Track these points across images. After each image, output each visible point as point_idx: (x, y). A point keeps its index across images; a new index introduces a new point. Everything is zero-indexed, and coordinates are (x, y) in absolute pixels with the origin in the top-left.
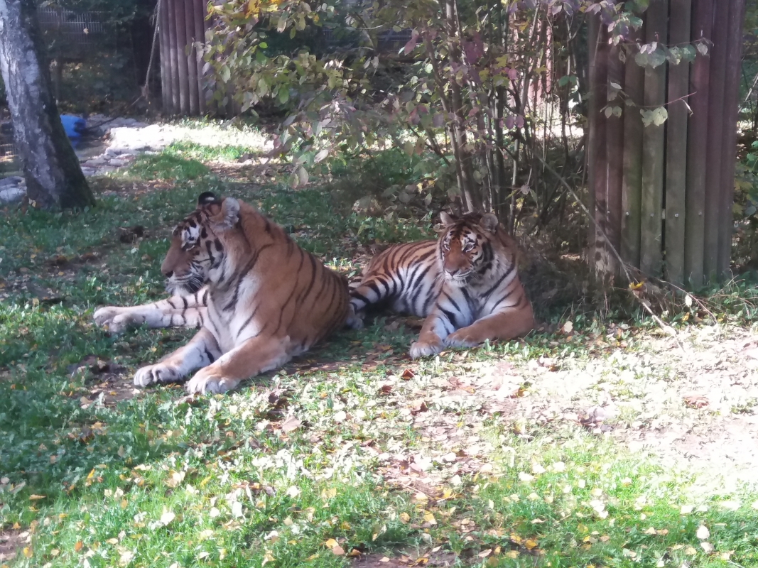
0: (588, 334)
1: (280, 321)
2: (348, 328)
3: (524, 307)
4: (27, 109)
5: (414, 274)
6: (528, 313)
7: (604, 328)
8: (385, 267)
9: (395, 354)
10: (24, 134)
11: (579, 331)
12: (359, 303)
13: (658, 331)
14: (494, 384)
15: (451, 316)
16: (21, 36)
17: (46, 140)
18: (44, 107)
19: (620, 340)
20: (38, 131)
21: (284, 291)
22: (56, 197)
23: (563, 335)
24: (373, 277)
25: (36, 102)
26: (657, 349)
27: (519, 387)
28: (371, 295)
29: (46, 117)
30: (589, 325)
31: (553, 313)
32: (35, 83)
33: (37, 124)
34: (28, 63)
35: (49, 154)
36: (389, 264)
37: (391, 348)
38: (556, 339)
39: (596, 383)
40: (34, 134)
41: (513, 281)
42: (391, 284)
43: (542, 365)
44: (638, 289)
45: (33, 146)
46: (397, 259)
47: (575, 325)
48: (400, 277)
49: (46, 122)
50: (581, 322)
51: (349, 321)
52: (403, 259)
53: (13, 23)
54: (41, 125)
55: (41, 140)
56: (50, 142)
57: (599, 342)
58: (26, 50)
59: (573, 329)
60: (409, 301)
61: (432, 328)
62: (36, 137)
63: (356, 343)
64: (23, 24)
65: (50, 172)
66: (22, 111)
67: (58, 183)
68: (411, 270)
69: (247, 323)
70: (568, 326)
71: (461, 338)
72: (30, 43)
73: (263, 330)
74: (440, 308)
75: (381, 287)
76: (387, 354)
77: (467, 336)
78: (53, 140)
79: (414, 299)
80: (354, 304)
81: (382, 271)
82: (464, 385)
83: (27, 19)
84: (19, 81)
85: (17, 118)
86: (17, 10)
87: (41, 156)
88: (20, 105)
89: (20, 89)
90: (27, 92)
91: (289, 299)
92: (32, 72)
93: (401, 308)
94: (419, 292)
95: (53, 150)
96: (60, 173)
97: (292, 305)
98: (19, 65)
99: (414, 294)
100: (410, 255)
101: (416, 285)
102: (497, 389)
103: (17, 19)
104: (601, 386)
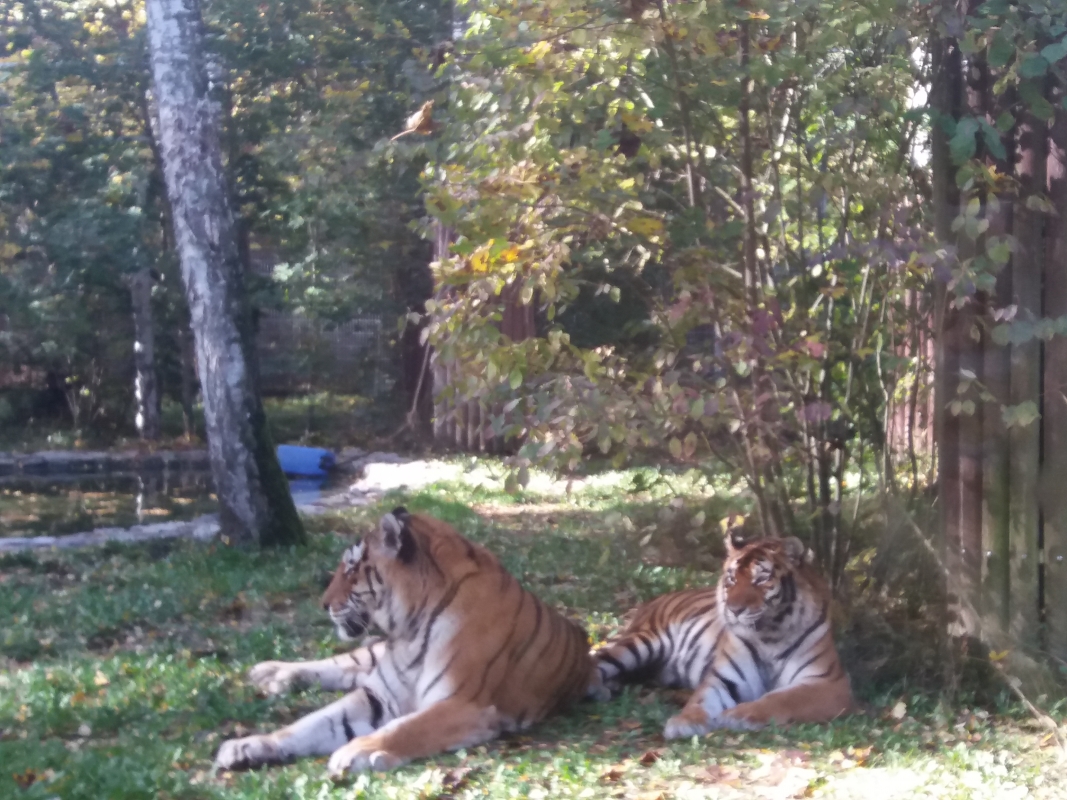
0: (929, 722)
1: (484, 681)
2: (590, 699)
3: (837, 679)
4: (227, 418)
5: (688, 632)
6: (844, 686)
7: (952, 715)
8: (652, 621)
9: (645, 734)
10: (220, 450)
11: (916, 717)
12: (610, 668)
13: (1030, 722)
14: (773, 779)
15: (731, 687)
16: (225, 325)
17: (248, 457)
18: (248, 415)
19: (973, 732)
20: (238, 445)
21: (494, 640)
22: (255, 532)
23: (891, 722)
24: (633, 635)
25: (238, 408)
26: (1025, 746)
27: (807, 784)
28: (627, 658)
29: (250, 429)
30: (930, 711)
31: (880, 690)
32: (239, 385)
33: (237, 437)
34: (231, 359)
35: (250, 476)
36: (657, 618)
37: (640, 727)
38: (880, 726)
39: (922, 784)
40: (233, 449)
41: (821, 640)
42: (656, 645)
43: (850, 757)
44: (1001, 661)
45: (231, 466)
46: (669, 610)
47: (909, 708)
48: (669, 636)
49: (250, 434)
50: (919, 705)
51: (591, 690)
52: (677, 611)
53: (215, 308)
54: (243, 439)
55: (242, 458)
56: (252, 461)
57: (942, 734)
58: (229, 342)
59: (907, 715)
60: (681, 670)
61: (700, 701)
62: (235, 453)
63: (595, 718)
64: (227, 310)
65: (251, 501)
66: (219, 421)
67: (259, 515)
68: (686, 625)
69: (437, 679)
70: (899, 710)
71: (739, 716)
72: (235, 334)
73: (459, 691)
74: (717, 675)
75: (641, 648)
76: (633, 733)
77: (749, 715)
78: (258, 458)
79: (688, 665)
80: (602, 670)
81: (646, 627)
82: (729, 778)
83: (234, 304)
84: (218, 382)
85: (213, 430)
86: (222, 292)
87: (240, 478)
88: (218, 412)
89: (220, 392)
90: (228, 395)
91: (500, 652)
92: (236, 371)
93: (669, 678)
94: (694, 656)
95: (256, 472)
96: (263, 501)
97: (503, 661)
98: (221, 361)
99: (688, 659)
100: (688, 606)
101: (691, 646)
102: (776, 784)
103: (221, 303)
104: (929, 788)
